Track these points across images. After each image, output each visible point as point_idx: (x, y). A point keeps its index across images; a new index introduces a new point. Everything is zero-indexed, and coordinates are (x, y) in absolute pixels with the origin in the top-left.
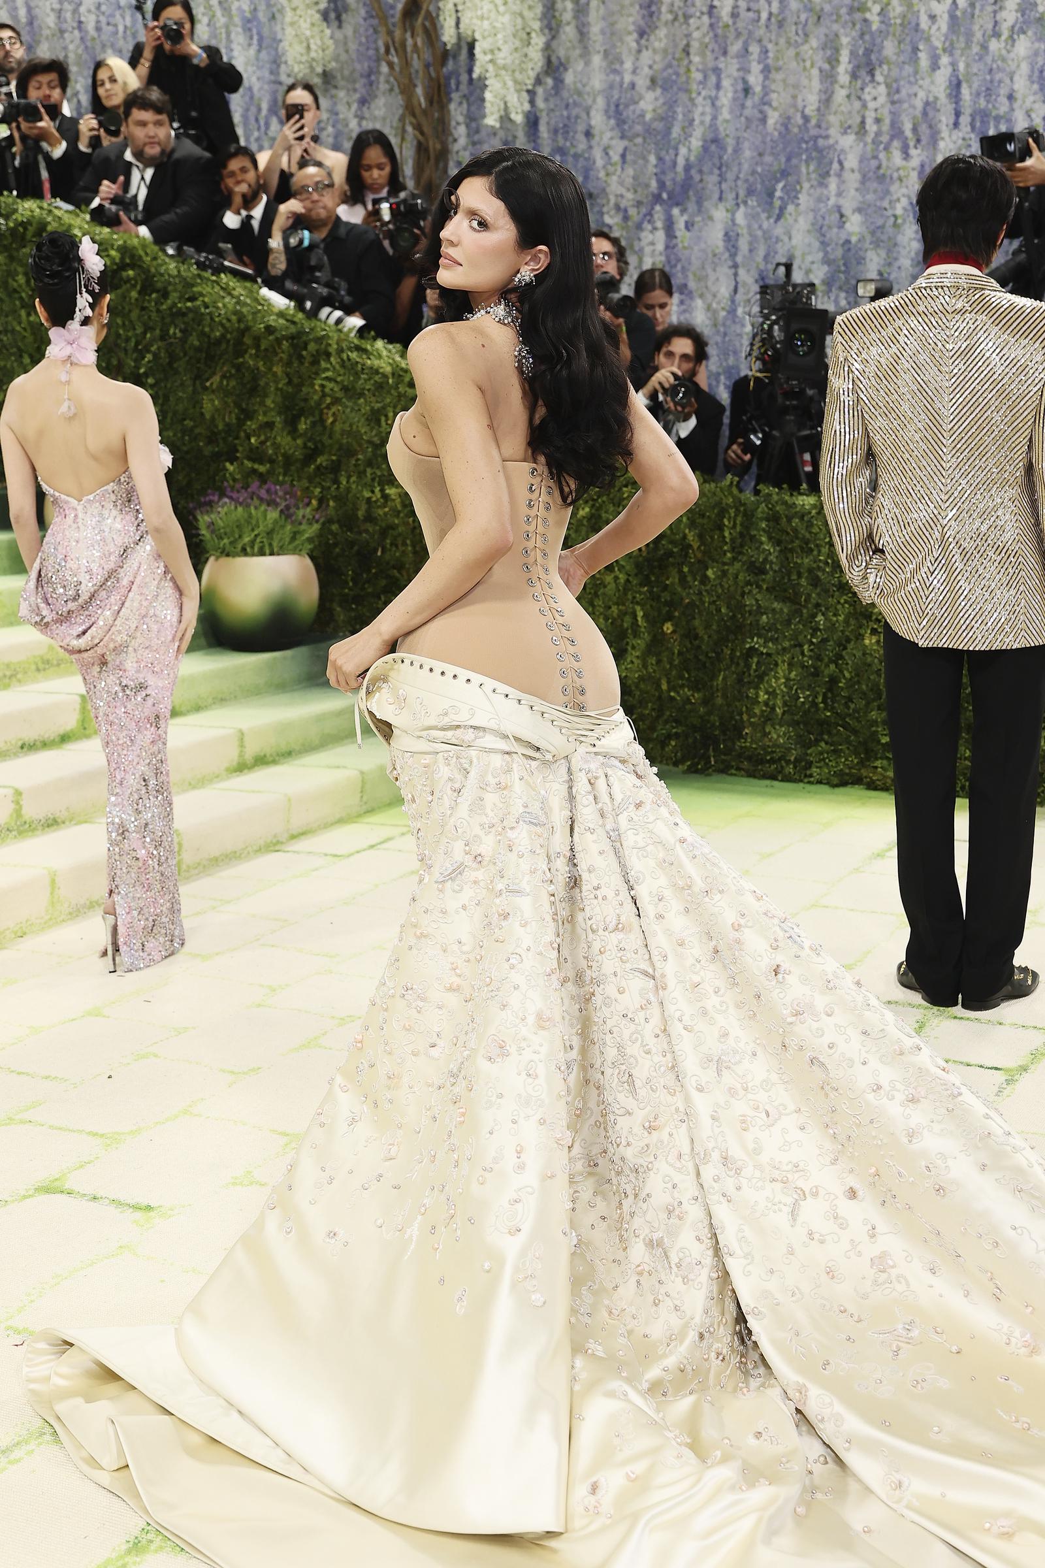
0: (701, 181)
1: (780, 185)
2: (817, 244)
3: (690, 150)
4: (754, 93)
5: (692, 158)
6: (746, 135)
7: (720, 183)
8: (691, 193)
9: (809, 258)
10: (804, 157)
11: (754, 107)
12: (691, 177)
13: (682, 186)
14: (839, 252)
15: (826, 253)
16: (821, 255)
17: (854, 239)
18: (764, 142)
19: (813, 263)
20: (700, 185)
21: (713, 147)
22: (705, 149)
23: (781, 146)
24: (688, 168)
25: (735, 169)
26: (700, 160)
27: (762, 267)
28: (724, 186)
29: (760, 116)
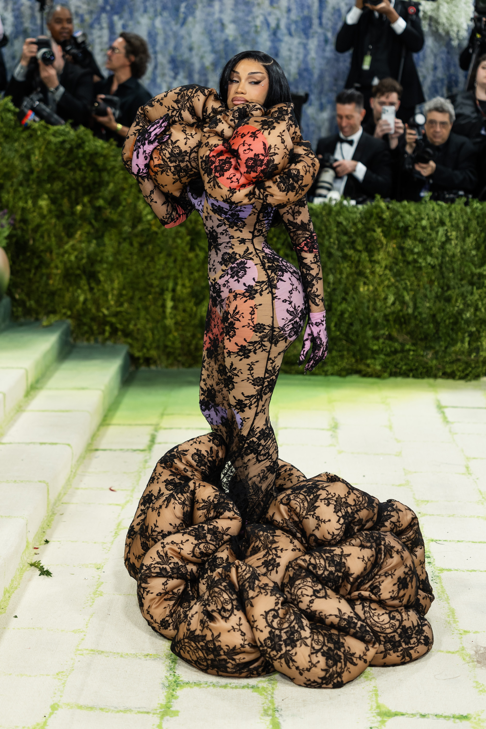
1: (183, 5)
2: (207, 41)
8: (125, 7)
9: (203, 49)
14: (221, 47)
15: (213, 47)
16: (209, 48)
17: (231, 39)
19: (205, 52)
27: (173, 53)
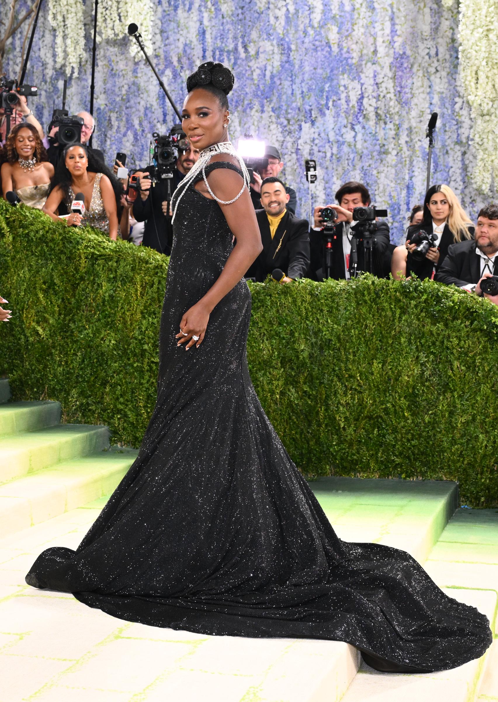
0: (280, 84)
1: (328, 85)
3: (273, 67)
4: (309, 35)
5: (275, 72)
6: (306, 58)
7: (292, 85)
8: (275, 91)
10: (341, 69)
11: (309, 42)
12: (275, 82)
13: (270, 87)
18: (317, 62)
20: (280, 87)
21: (287, 65)
22: (282, 66)
23: (327, 64)
24: (272, 77)
25: (301, 77)
26: (279, 72)
28: (294, 87)
29: (313, 47)
